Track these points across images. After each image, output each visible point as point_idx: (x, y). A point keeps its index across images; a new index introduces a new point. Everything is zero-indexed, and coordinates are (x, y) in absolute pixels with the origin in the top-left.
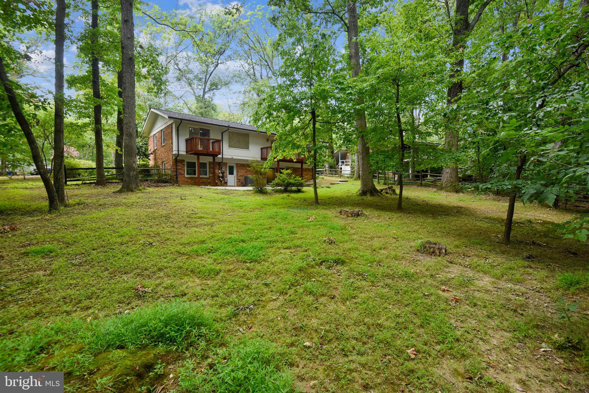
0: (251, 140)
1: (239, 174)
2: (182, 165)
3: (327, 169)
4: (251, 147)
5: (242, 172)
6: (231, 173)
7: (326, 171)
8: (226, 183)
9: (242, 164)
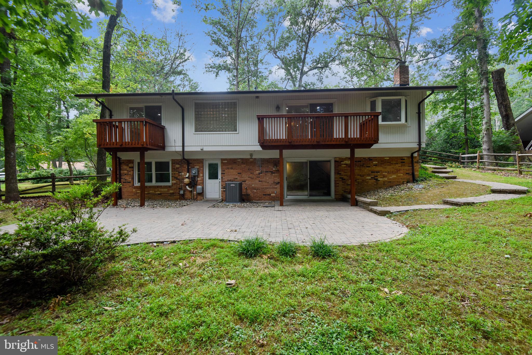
0: (240, 113)
1: (226, 178)
2: (128, 169)
3: (485, 153)
4: (241, 126)
5: (233, 174)
6: (213, 176)
7: (481, 158)
8: (202, 194)
9: (231, 159)
